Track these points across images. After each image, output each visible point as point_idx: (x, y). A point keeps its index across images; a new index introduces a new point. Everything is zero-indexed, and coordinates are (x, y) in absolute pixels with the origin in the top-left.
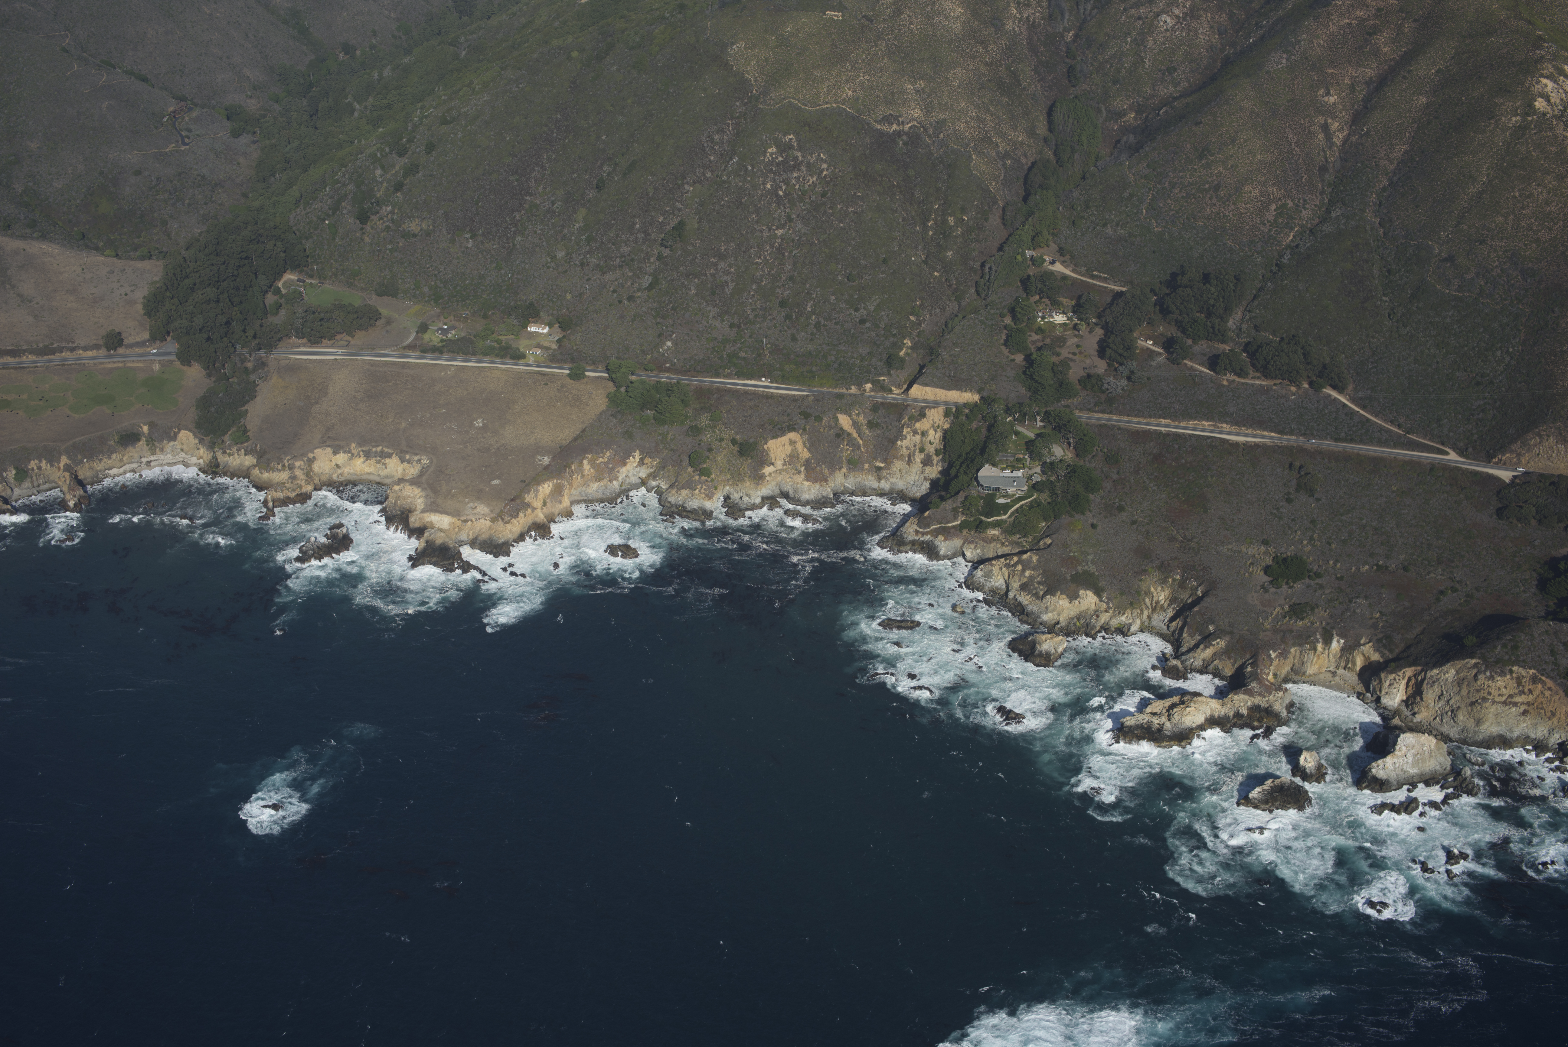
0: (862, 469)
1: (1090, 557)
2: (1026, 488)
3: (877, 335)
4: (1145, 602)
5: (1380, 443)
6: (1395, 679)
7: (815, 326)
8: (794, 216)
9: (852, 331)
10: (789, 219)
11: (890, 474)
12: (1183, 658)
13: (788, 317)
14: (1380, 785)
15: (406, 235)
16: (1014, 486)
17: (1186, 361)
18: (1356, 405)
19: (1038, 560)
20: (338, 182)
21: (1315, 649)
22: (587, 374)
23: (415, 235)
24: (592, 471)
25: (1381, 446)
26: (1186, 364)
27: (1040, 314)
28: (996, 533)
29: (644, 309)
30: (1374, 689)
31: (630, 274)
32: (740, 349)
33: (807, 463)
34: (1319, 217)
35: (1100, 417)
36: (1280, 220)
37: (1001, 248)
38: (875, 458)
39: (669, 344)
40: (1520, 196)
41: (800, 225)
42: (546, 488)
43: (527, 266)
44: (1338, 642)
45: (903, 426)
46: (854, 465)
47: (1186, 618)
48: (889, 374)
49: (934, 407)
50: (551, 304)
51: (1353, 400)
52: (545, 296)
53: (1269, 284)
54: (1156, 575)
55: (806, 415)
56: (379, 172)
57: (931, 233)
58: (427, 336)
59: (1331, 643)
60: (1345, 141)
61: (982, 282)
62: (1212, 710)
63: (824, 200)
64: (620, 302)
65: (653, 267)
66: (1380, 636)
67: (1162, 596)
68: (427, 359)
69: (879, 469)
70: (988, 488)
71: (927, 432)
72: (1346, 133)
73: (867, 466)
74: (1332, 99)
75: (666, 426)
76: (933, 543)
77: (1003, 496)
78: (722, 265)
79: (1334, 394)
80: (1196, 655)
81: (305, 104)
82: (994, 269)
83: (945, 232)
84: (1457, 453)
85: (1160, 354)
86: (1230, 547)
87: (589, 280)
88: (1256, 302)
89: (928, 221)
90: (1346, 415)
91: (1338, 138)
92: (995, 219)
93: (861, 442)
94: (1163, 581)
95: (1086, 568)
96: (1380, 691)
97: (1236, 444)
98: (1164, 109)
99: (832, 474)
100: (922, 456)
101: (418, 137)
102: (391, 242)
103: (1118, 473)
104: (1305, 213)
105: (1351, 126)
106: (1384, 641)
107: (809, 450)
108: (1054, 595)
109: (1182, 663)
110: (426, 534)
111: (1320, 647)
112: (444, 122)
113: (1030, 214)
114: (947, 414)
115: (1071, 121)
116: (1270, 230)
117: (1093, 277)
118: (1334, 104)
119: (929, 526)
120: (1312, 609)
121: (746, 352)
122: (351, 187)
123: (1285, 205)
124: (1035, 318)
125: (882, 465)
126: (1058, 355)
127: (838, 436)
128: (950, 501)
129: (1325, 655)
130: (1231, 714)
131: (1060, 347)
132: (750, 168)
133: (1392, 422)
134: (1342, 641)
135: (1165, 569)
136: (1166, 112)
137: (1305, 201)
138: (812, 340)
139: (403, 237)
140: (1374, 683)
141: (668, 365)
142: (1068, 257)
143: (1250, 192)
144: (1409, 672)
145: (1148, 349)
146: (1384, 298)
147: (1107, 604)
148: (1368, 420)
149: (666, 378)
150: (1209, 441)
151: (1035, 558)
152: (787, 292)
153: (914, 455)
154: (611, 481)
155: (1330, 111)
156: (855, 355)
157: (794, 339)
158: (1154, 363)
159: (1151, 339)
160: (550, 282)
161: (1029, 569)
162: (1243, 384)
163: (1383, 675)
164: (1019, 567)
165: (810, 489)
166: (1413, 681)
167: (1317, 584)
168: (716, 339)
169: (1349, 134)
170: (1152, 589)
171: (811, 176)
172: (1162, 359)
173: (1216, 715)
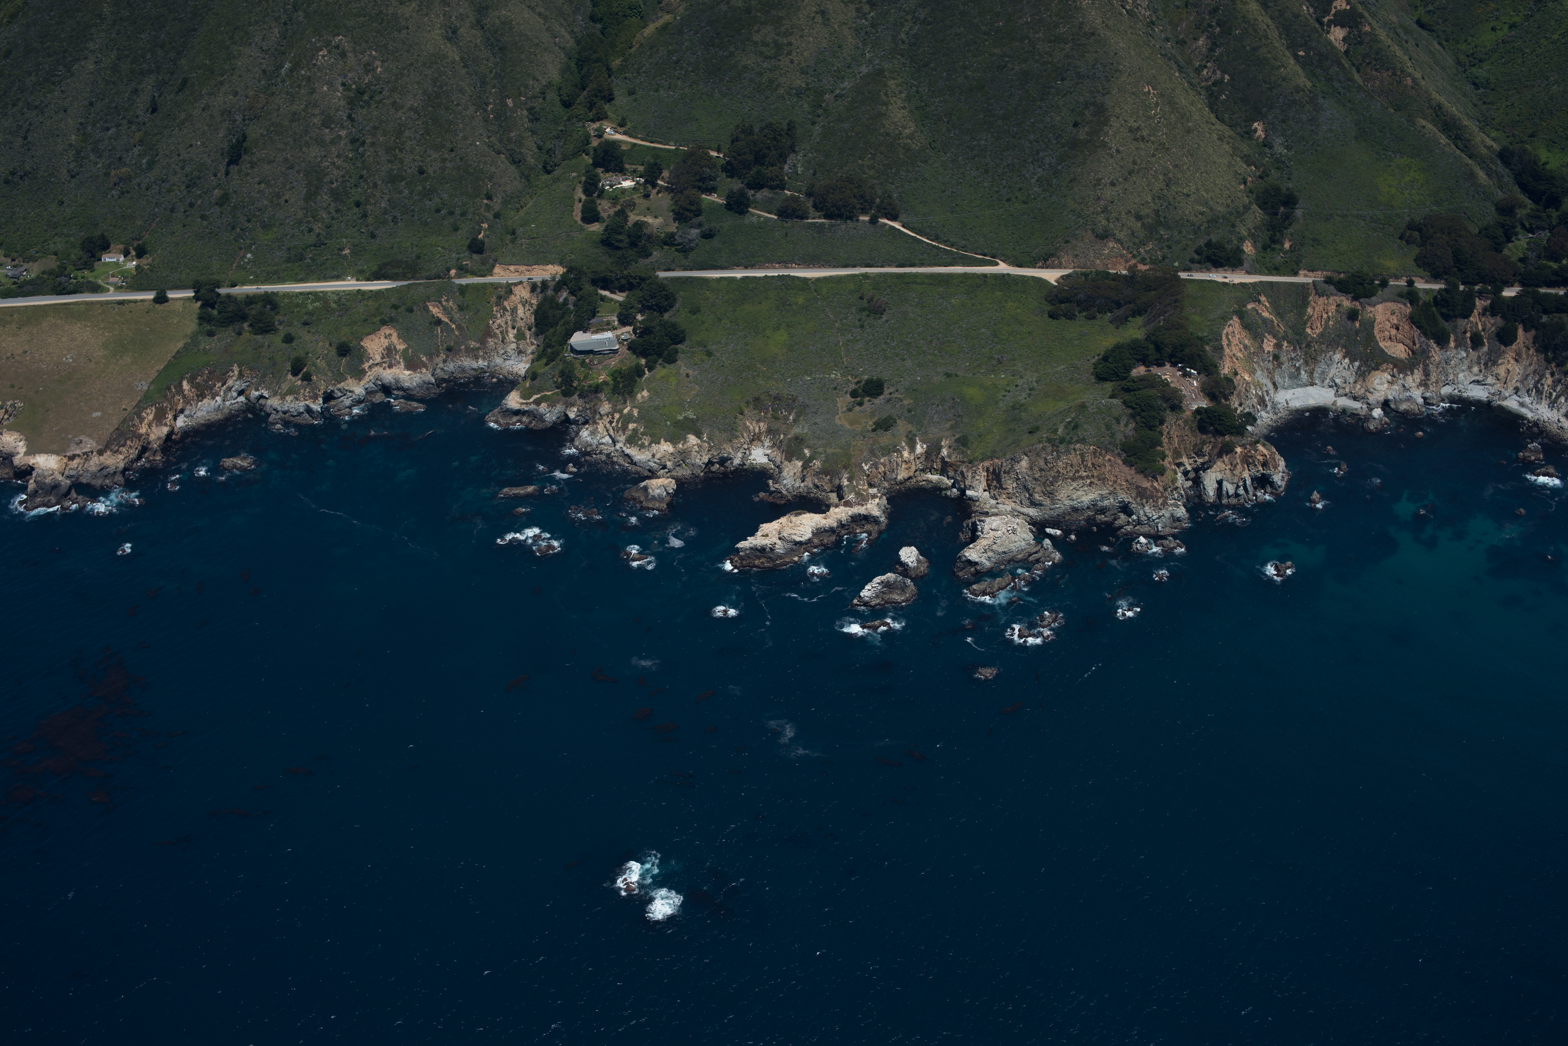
0: (459, 353)
1: (687, 403)
2: (617, 347)
4: (742, 436)
6: (976, 472)
9: (430, 221)
11: (486, 353)
13: (364, 215)
14: (974, 567)
16: (605, 347)
17: (750, 210)
18: (907, 229)
19: (638, 412)
21: (902, 457)
22: (171, 296)
24: (193, 390)
25: (939, 266)
26: (750, 213)
27: (608, 182)
30: (959, 483)
33: (405, 354)
38: (470, 340)
39: (249, 255)
42: (149, 414)
44: (922, 446)
45: (492, 306)
46: (451, 349)
48: (471, 258)
49: (520, 285)
50: (121, 231)
51: (907, 226)
53: (818, 128)
54: (750, 411)
55: (397, 309)
57: (492, 117)
59: (915, 449)
61: (548, 158)
62: (817, 524)
66: (958, 436)
67: (757, 428)
70: (582, 352)
71: (516, 308)
73: (463, 348)
75: (261, 337)
76: (537, 411)
79: (890, 223)
83: (505, 114)
84: (1006, 263)
89: (487, 105)
90: (904, 240)
93: (454, 327)
94: (757, 415)
95: (684, 413)
96: (965, 485)
97: (809, 281)
99: (430, 361)
100: (515, 331)
106: (962, 440)
107: (405, 342)
108: (658, 443)
109: (785, 486)
110: (34, 476)
111: (906, 453)
114: (533, 291)
117: (653, 141)
119: (531, 397)
120: (895, 421)
124: (604, 186)
126: (631, 219)
127: (431, 324)
129: (912, 461)
130: (835, 525)
131: (631, 211)
132: (303, 73)
133: (944, 242)
134: (925, 444)
135: (757, 406)
138: (391, 234)
140: (958, 479)
141: (252, 277)
144: (987, 463)
147: (708, 443)
148: (920, 242)
149: (252, 290)
151: (635, 411)
153: (507, 332)
154: (213, 398)
157: (373, 236)
161: (631, 422)
162: (805, 224)
163: (964, 471)
164: (622, 422)
165: (411, 378)
166: (992, 471)
167: (896, 397)
170: (748, 424)
171: (367, 74)
173: (821, 528)
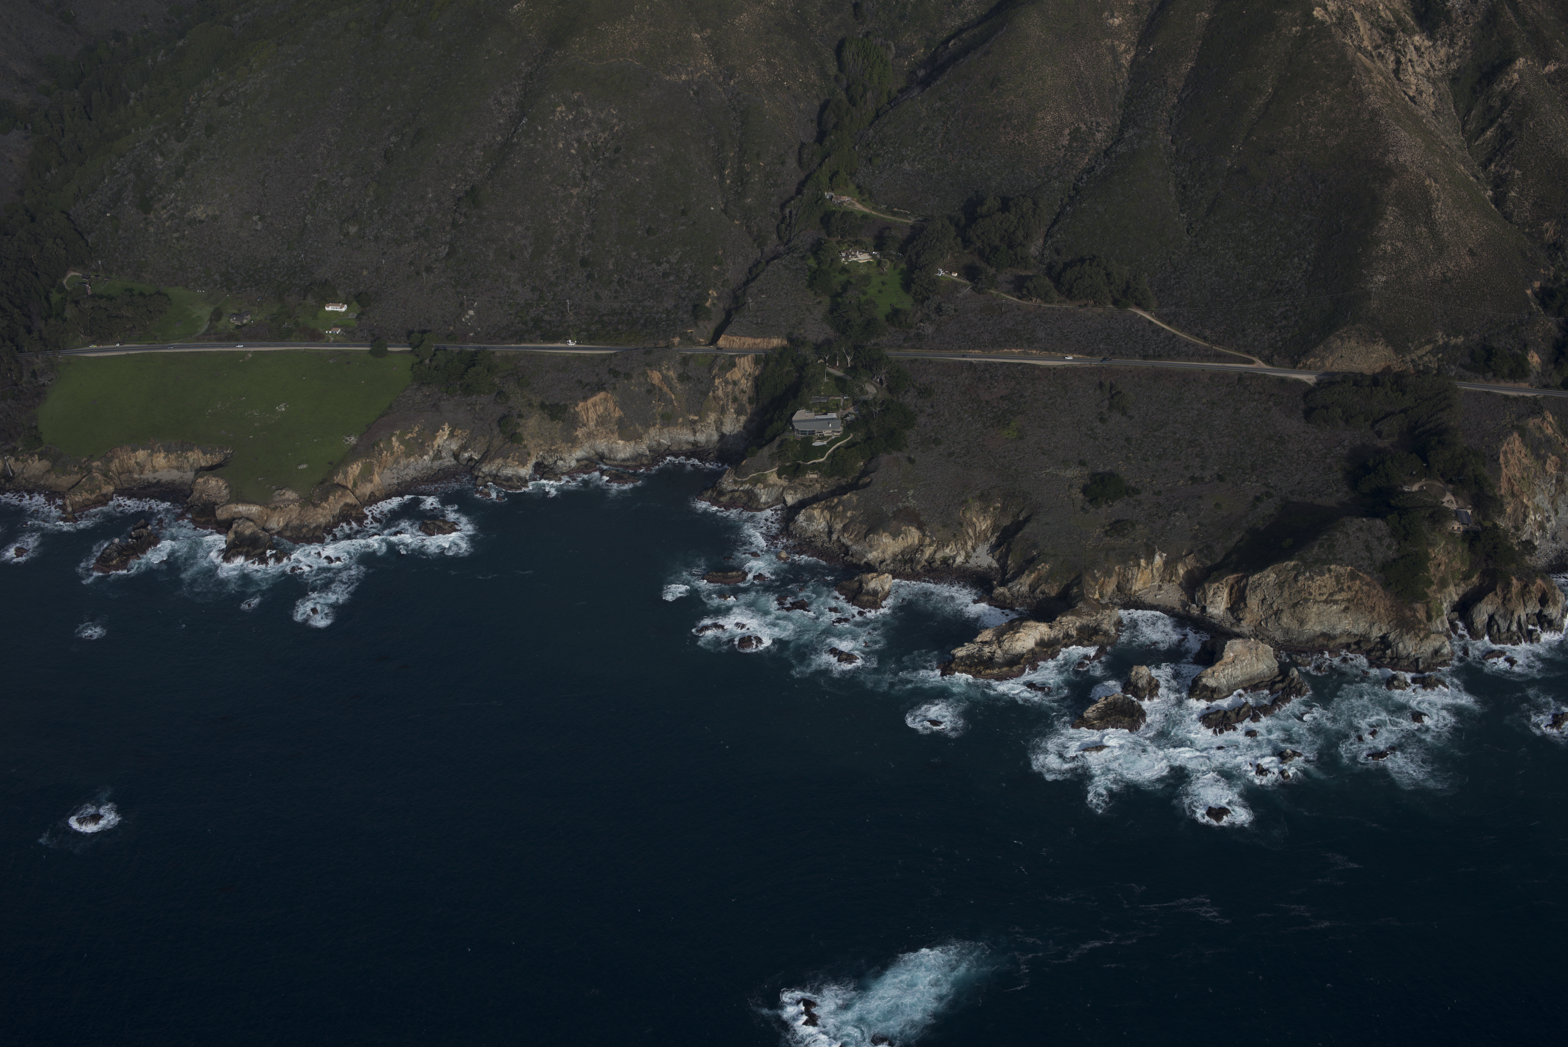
0: (676, 424)
1: (911, 493)
2: (841, 429)
3: (682, 288)
4: (968, 533)
5: (1189, 357)
6: (1218, 588)
7: (618, 283)
8: (588, 174)
9: (656, 286)
10: (584, 177)
11: (705, 426)
12: (1010, 585)
13: (590, 276)
14: (1211, 693)
15: (192, 222)
16: (829, 428)
17: (992, 291)
18: (1161, 322)
19: (857, 500)
20: (116, 172)
21: (1139, 566)
22: (389, 349)
23: (201, 222)
24: (402, 447)
25: (1189, 360)
26: (991, 293)
27: (844, 254)
28: (815, 476)
29: (442, 279)
30: (1199, 599)
31: (426, 245)
32: (544, 312)
33: (620, 422)
34: (1112, 139)
35: (911, 353)
36: (1075, 144)
37: (799, 191)
38: (689, 412)
39: (471, 312)
40: (1306, 104)
41: (595, 182)
42: (355, 469)
43: (320, 245)
44: (1161, 556)
45: (714, 378)
46: (668, 420)
47: (1009, 545)
48: (696, 325)
49: (744, 356)
50: (347, 281)
51: (1158, 316)
52: (341, 274)
53: (1068, 209)
54: (977, 505)
55: (614, 373)
56: (159, 159)
57: (728, 181)
58: (221, 324)
59: (1154, 558)
60: (1134, 61)
61: (783, 226)
62: (1041, 634)
63: (617, 155)
64: (418, 274)
65: (448, 236)
66: (1201, 547)
67: (983, 524)
68: (223, 347)
69: (694, 422)
70: (804, 432)
71: (739, 381)
72: (1133, 54)
73: (680, 420)
74: (1117, 21)
75: (474, 397)
76: (753, 492)
77: (819, 439)
78: (519, 229)
79: (1140, 313)
80: (1022, 581)
81: (77, 95)
82: (794, 213)
83: (742, 180)
84: (1263, 361)
85: (965, 286)
86: (1048, 471)
87: (384, 253)
88: (1056, 228)
89: (724, 169)
90: (1153, 332)
91: (1126, 60)
92: (792, 163)
93: (673, 396)
94: (984, 510)
95: (907, 503)
96: (1205, 601)
97: (1048, 369)
98: (952, 42)
99: (646, 431)
100: (736, 406)
101: (197, 120)
102: (177, 231)
103: (932, 406)
104: (1099, 136)
105: (1137, 47)
106: (1205, 552)
107: (622, 409)
108: (878, 534)
109: (1009, 590)
110: (234, 526)
111: (1143, 562)
112: (222, 103)
113: (828, 155)
114: (757, 361)
115: (860, 59)
116: (1065, 155)
117: (894, 214)
118: (1119, 25)
119: (747, 475)
120: (1133, 526)
121: (551, 315)
122: (131, 176)
123: (1078, 129)
124: (840, 258)
125: (696, 418)
126: (865, 293)
127: (649, 392)
128: (766, 449)
129: (1149, 571)
130: (1061, 636)
131: (866, 286)
132: (540, 128)
133: (1197, 335)
134: (1164, 555)
135: (985, 498)
136: (955, 44)
137: (1097, 123)
138: (616, 297)
139: (189, 223)
140: (1198, 595)
141: (471, 334)
142: (867, 196)
143: (1043, 118)
144: (1231, 578)
145: (953, 281)
146: (1182, 215)
147: (931, 537)
148: (1174, 335)
149: (471, 347)
150: (1020, 368)
151: (855, 498)
152: (587, 252)
153: (727, 405)
154: (421, 456)
155: (1115, 33)
156: (661, 310)
157: (598, 297)
158: (960, 295)
159: (955, 272)
160: (345, 259)
161: (849, 510)
162: (1049, 308)
163: (1206, 586)
164: (840, 508)
165: (625, 448)
166: (1236, 588)
167: (1136, 500)
168: (518, 304)
169: (1136, 55)
170: (974, 519)
171: (603, 132)
172: (967, 291)
173: (1046, 638)
